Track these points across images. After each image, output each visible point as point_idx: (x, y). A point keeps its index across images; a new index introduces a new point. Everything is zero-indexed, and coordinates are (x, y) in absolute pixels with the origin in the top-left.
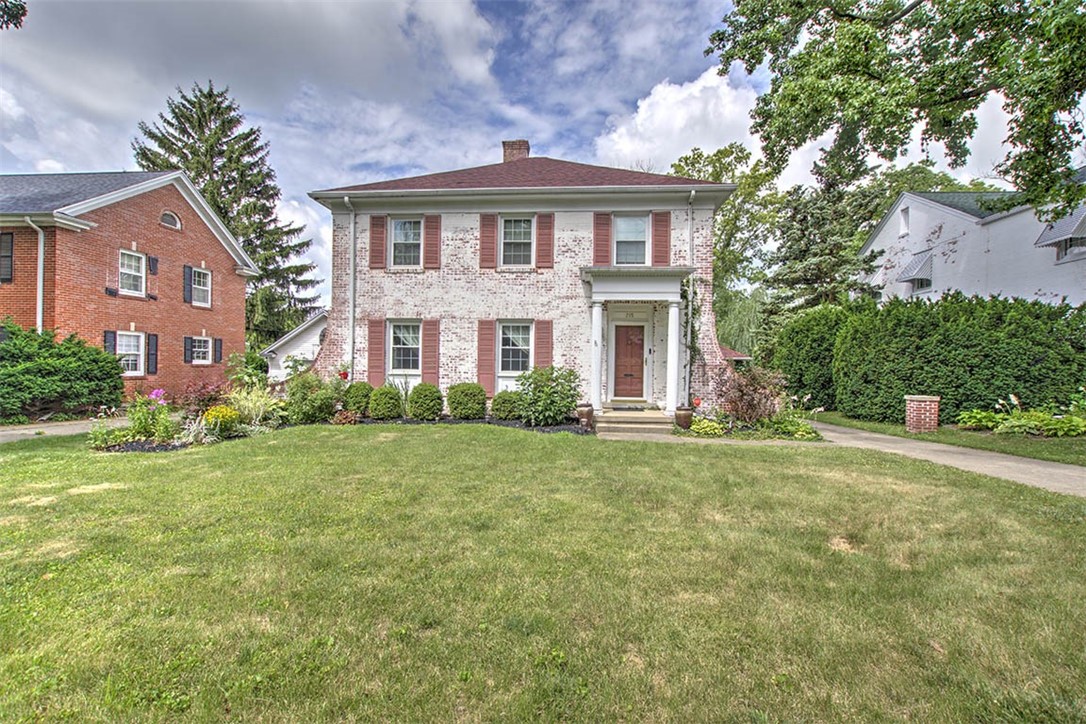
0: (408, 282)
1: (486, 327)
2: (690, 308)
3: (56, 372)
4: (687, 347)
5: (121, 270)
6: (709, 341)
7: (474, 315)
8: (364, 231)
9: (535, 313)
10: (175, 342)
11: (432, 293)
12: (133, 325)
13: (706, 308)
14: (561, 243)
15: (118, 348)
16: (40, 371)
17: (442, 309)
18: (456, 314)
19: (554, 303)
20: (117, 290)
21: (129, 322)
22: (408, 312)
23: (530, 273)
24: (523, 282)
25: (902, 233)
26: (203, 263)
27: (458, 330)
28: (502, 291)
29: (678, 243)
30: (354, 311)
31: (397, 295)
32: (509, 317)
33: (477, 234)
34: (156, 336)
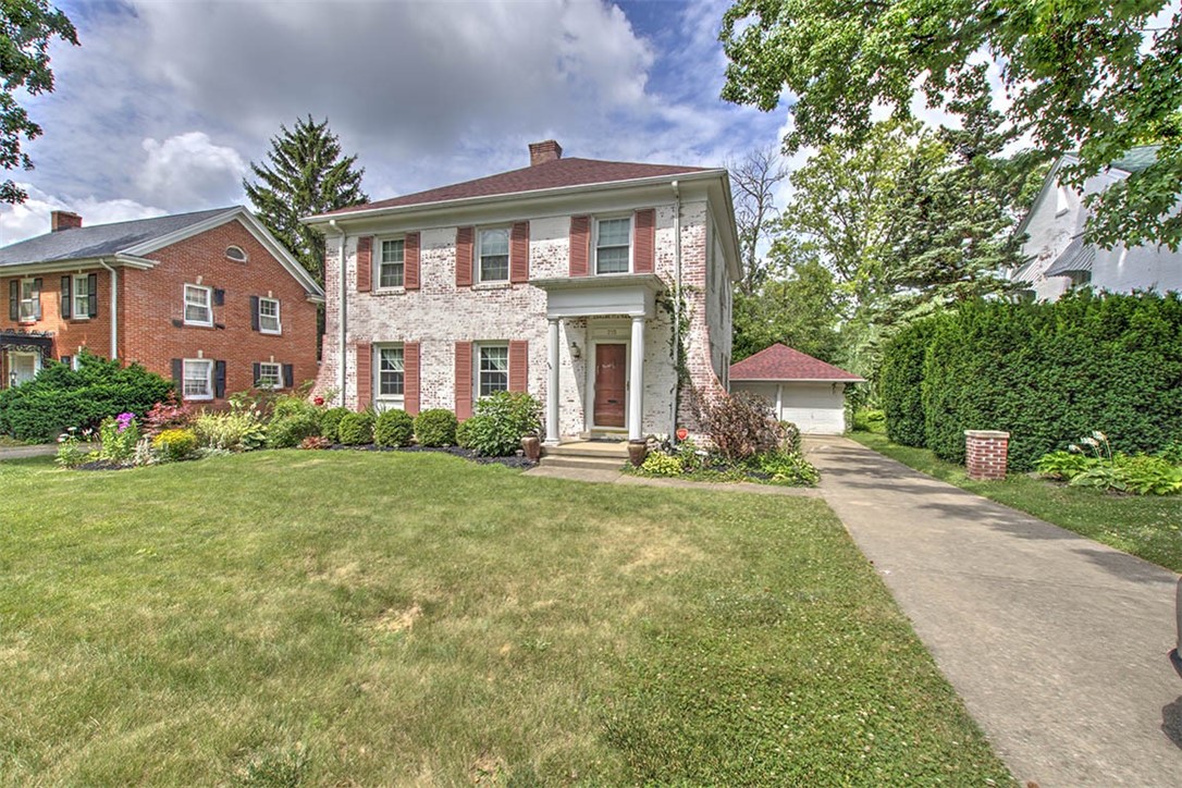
0: (392, 304)
1: (463, 350)
2: (677, 322)
3: (111, 396)
4: (675, 368)
5: (187, 303)
6: (700, 361)
7: (452, 337)
8: (352, 253)
9: (511, 334)
10: (244, 368)
11: (412, 315)
12: (200, 352)
13: (698, 320)
14: (537, 254)
15: (184, 374)
16: (96, 395)
17: (422, 332)
18: (434, 336)
19: (530, 322)
20: (182, 321)
21: (196, 351)
22: (392, 336)
23: (505, 289)
24: (499, 299)
25: (1060, 209)
26: (270, 292)
27: (437, 353)
28: (478, 310)
29: (663, 245)
30: (345, 336)
31: (383, 318)
32: (485, 338)
33: (453, 250)
34: (224, 362)
